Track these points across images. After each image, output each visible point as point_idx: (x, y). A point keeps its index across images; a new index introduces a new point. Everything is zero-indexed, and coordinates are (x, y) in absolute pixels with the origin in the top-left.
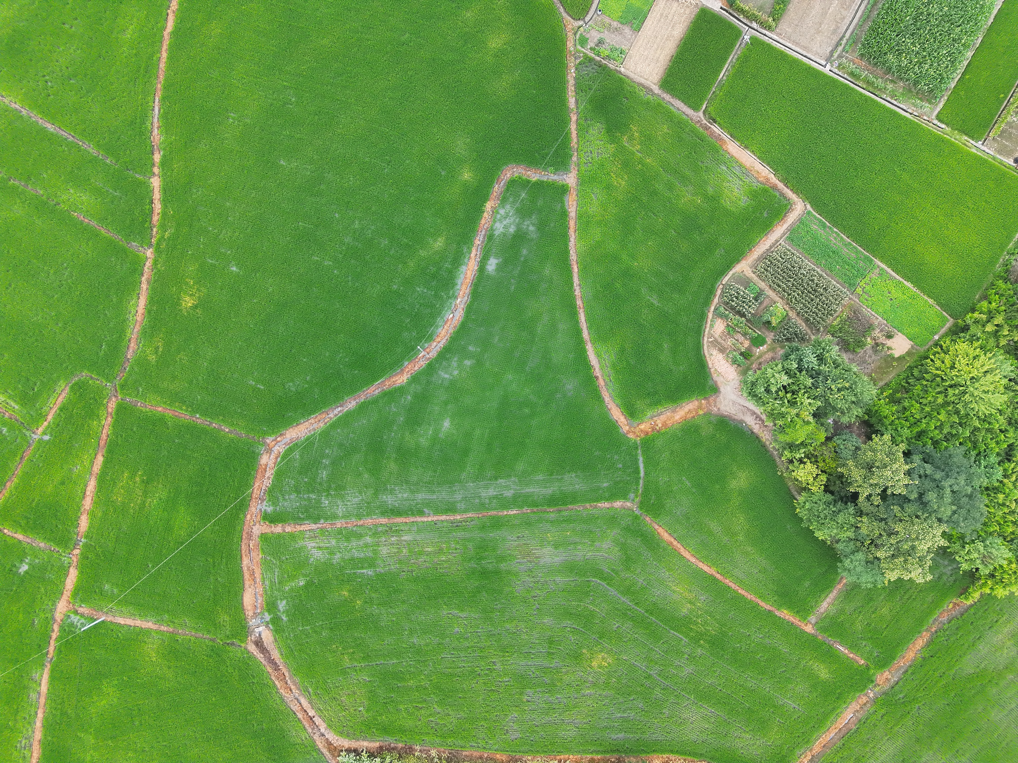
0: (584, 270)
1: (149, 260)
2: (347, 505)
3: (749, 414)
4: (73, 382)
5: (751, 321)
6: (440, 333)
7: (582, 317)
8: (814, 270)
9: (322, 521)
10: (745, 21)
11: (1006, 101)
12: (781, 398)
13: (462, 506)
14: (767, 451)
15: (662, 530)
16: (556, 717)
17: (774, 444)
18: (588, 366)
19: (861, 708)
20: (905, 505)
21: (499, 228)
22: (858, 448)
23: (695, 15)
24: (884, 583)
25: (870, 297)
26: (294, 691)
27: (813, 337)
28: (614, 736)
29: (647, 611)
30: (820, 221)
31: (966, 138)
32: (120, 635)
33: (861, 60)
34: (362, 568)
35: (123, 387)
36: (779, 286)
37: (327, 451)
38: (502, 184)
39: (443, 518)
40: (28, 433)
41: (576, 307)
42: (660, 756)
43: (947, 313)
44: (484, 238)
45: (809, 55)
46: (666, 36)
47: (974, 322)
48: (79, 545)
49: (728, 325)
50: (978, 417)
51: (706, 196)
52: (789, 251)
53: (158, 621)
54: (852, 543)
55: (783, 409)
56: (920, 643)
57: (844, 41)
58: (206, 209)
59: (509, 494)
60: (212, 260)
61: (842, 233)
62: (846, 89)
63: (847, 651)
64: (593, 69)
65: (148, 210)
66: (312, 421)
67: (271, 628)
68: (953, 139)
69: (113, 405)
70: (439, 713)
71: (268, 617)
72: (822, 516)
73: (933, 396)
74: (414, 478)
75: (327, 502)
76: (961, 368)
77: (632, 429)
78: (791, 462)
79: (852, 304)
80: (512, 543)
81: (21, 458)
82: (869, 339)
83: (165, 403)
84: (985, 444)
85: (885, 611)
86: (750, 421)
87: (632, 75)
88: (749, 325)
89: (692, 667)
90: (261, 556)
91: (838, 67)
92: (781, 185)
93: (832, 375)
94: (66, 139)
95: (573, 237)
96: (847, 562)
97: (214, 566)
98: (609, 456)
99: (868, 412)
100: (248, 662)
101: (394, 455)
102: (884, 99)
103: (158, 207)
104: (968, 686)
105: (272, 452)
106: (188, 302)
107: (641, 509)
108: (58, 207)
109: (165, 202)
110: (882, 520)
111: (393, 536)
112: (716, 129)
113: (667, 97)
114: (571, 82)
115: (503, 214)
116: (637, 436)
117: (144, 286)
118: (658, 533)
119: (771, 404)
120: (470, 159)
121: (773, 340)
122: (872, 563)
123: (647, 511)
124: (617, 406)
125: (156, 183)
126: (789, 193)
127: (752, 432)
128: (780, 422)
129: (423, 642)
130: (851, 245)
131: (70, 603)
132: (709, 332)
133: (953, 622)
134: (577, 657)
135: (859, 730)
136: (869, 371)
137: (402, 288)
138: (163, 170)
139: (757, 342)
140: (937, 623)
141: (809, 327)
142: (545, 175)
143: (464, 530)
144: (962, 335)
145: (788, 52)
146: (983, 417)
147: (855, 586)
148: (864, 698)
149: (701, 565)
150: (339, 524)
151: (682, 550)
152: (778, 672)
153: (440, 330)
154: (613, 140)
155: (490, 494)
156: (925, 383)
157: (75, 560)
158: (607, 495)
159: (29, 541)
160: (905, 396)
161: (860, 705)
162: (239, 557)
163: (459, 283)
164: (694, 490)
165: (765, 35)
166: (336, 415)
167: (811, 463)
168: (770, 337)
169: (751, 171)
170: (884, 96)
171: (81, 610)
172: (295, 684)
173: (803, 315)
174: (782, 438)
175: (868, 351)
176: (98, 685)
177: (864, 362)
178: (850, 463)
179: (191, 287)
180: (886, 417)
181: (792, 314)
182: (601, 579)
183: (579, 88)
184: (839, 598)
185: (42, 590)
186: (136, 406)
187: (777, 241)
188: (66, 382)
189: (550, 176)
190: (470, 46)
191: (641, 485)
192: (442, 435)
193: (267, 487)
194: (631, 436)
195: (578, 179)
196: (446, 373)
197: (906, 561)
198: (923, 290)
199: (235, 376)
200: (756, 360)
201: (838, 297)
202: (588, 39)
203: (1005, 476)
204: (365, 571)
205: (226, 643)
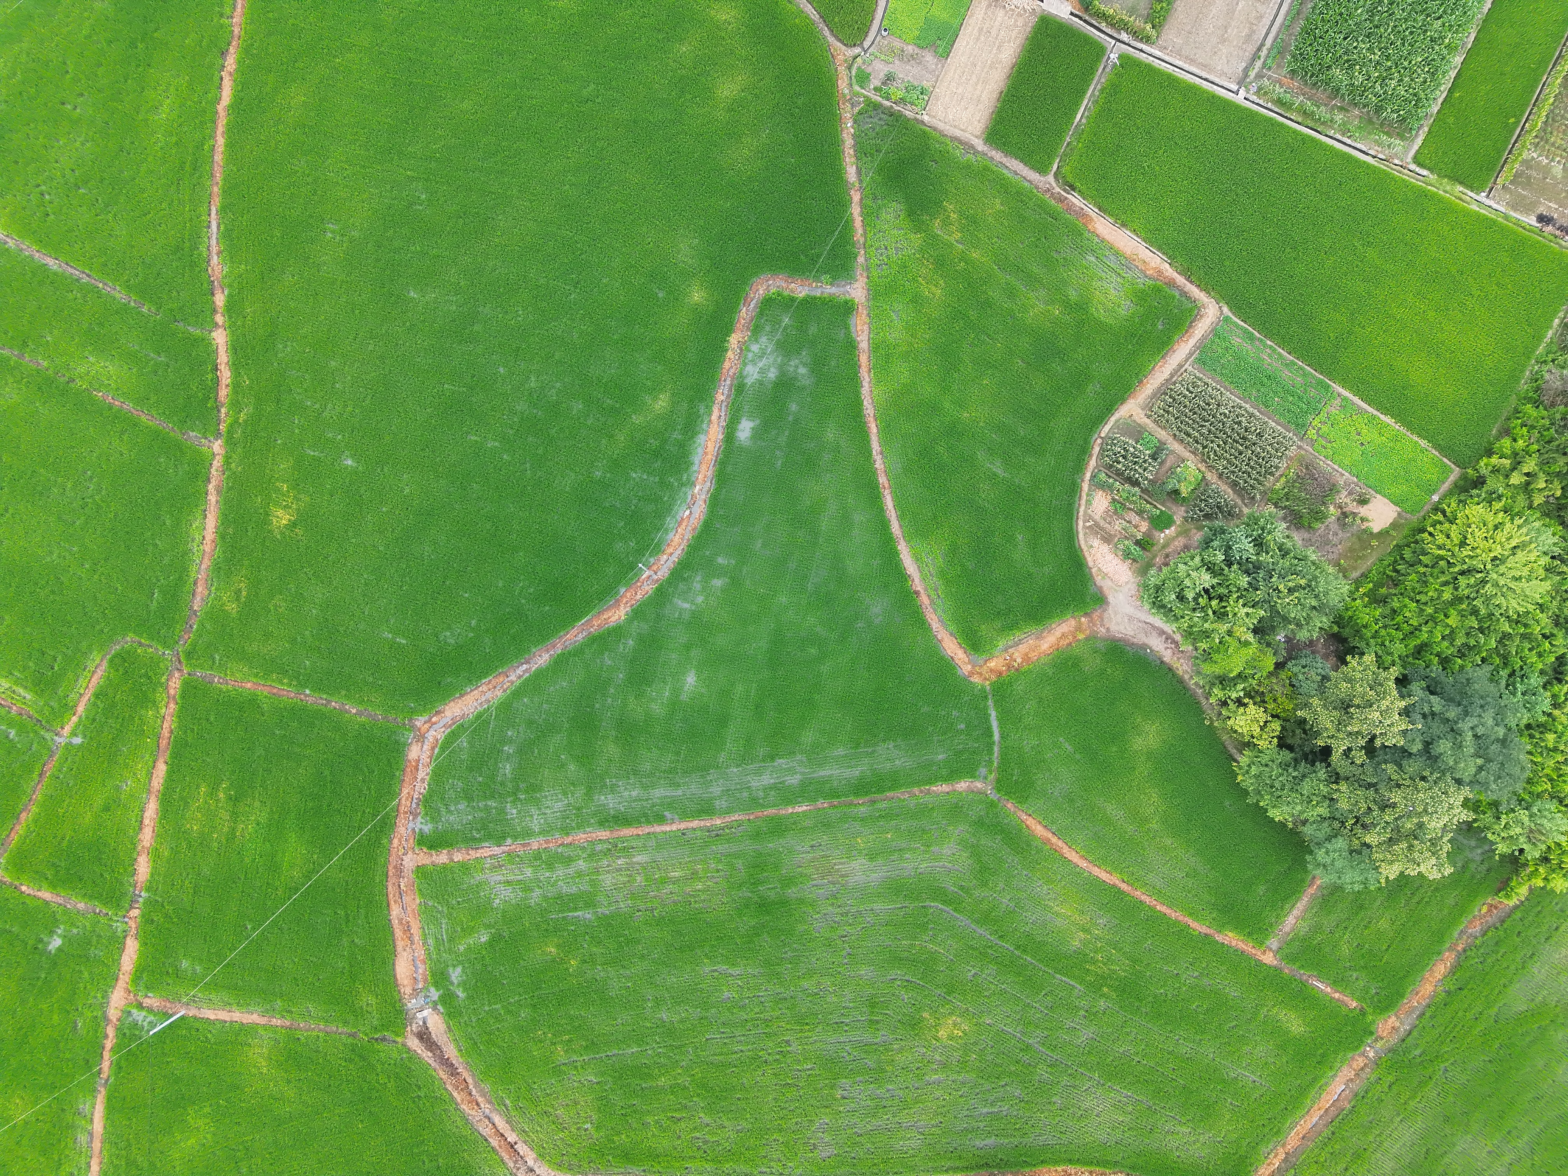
0: (887, 429)
1: (217, 457)
2: (545, 814)
3: (1154, 633)
4: (113, 652)
5: (1149, 491)
6: (672, 541)
7: (889, 502)
8: (1241, 408)
9: (509, 841)
10: (1109, 31)
11: (1519, 129)
12: (1203, 608)
13: (724, 803)
14: (1186, 688)
15: (1033, 822)
16: (888, 1119)
17: (1196, 679)
18: (902, 576)
19: (1357, 1075)
20: (1404, 763)
21: (752, 373)
22: (1325, 678)
23: (1033, 27)
24: (1379, 882)
25: (1330, 442)
26: (482, 1106)
27: (1246, 510)
28: (978, 1143)
29: (1018, 947)
30: (1245, 331)
31: (1461, 189)
32: (209, 1036)
33: (1292, 79)
34: (576, 909)
35: (189, 655)
36: (1189, 435)
37: (510, 733)
38: (752, 306)
39: (695, 824)
40: (47, 736)
41: (878, 487)
42: (1052, 1168)
43: (1449, 460)
44: (730, 390)
45: (1211, 77)
46: (989, 62)
47: (1492, 472)
48: (138, 902)
49: (1114, 500)
50: (1508, 617)
51: (1067, 304)
52: (1200, 379)
53: (267, 1011)
54: (1326, 824)
55: (1206, 625)
56: (1441, 970)
57: (1264, 53)
58: (300, 374)
59: (793, 780)
60: (314, 451)
61: (1280, 347)
62: (1272, 125)
63: (1329, 990)
64: (880, 119)
65: (212, 380)
66: (484, 688)
67: (442, 1010)
68: (1441, 192)
69: (176, 684)
70: (708, 1125)
71: (435, 994)
72: (1277, 785)
73: (1436, 590)
74: (648, 766)
75: (515, 811)
76: (1476, 545)
77: (977, 669)
78: (1224, 704)
79: (1302, 456)
80: (804, 855)
81: (40, 775)
82: (1332, 508)
83: (256, 676)
84: (1521, 658)
85: (1383, 924)
86: (1157, 644)
87: (941, 126)
88: (1146, 497)
89: (1093, 1028)
90: (418, 901)
91: (1258, 93)
92: (1180, 280)
93: (1278, 568)
94: (78, 280)
95: (867, 379)
96: (1320, 854)
97: (348, 921)
98: (943, 713)
99: (1339, 621)
100: (409, 1065)
101: (614, 733)
102: (1331, 137)
103: (226, 375)
104: (1520, 1032)
105: (426, 740)
106: (281, 518)
107: (999, 791)
108: (72, 385)
109: (236, 367)
110: (1370, 786)
111: (619, 857)
112: (1076, 200)
113: (998, 156)
114: (849, 142)
115: (756, 351)
116: (985, 679)
117: (212, 498)
118: (1027, 826)
119: (1187, 618)
120: (701, 270)
121: (1184, 518)
122: (1359, 853)
123: (1008, 793)
124: (951, 634)
125: (220, 338)
126: (1194, 291)
127: (1162, 662)
128: (1203, 645)
129: (675, 1018)
130: (1295, 364)
131: (130, 992)
132: (1085, 512)
133: (1490, 934)
134: (913, 1024)
135: (1356, 1109)
136: (1335, 556)
137: (608, 475)
138: (230, 317)
139: (1161, 522)
140: (1465, 937)
141: (1239, 495)
142: (817, 287)
143: (728, 841)
144: (1474, 492)
145: (1179, 75)
146: (1515, 617)
147: (1336, 889)
148: (1360, 1060)
149: (1096, 871)
150: (535, 843)
151: (1066, 850)
152: (1226, 1028)
153: (671, 535)
154: (918, 226)
155: (765, 782)
156: (1422, 570)
157: (134, 926)
158: (944, 772)
159: (60, 902)
160: (1393, 591)
161: (1355, 1070)
162: (385, 904)
163: (697, 462)
164: (1078, 756)
165: (1141, 51)
166: (520, 677)
167: (1255, 704)
168: (1179, 514)
169: (1134, 260)
170: (1331, 133)
171: (147, 1002)
172: (483, 1095)
173: (1228, 478)
174: (1208, 669)
175: (1331, 526)
176: (182, 1115)
177: (1327, 542)
178: (1315, 701)
179: (284, 495)
180: (1365, 627)
181: (1211, 477)
182: (944, 902)
183: (861, 151)
184: (1312, 908)
185: (86, 975)
186: (211, 683)
187: (1180, 366)
188: (103, 653)
189: (825, 289)
190: (689, 97)
191: (996, 755)
192: (684, 697)
193: (420, 794)
194: (976, 679)
195: (868, 290)
196: (685, 600)
197: (1411, 847)
198: (1409, 426)
199: (362, 626)
200: (1160, 551)
201: (1280, 447)
202: (869, 74)
203: (1556, 706)
204: (580, 913)
205: (373, 1038)
